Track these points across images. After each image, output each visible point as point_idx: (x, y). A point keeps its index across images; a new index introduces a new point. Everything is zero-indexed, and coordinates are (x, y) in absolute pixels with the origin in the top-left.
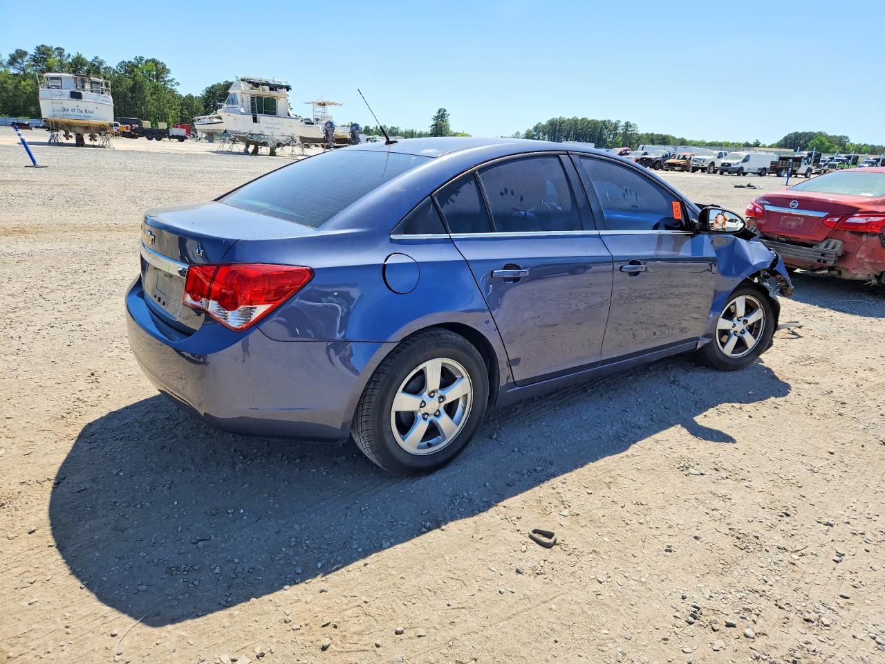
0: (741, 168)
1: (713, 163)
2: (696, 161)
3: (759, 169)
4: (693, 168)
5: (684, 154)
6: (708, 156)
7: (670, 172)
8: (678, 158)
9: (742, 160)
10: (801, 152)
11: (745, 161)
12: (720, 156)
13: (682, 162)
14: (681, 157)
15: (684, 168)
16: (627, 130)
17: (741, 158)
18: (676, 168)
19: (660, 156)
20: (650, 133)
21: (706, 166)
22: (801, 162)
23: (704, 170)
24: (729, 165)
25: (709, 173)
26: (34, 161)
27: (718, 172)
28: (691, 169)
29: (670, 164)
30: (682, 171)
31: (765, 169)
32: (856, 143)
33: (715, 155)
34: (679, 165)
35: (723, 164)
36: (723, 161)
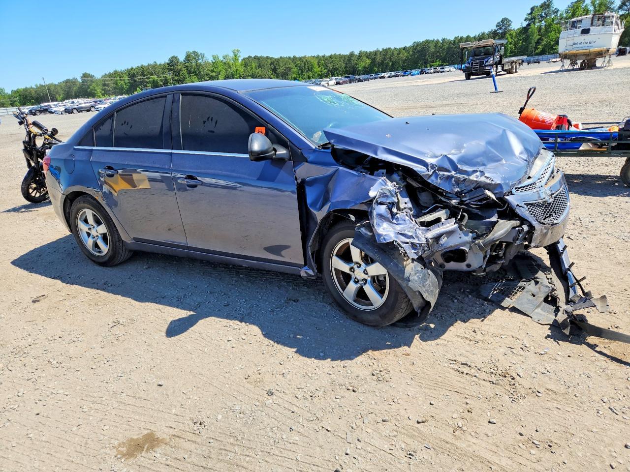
26: (496, 88)
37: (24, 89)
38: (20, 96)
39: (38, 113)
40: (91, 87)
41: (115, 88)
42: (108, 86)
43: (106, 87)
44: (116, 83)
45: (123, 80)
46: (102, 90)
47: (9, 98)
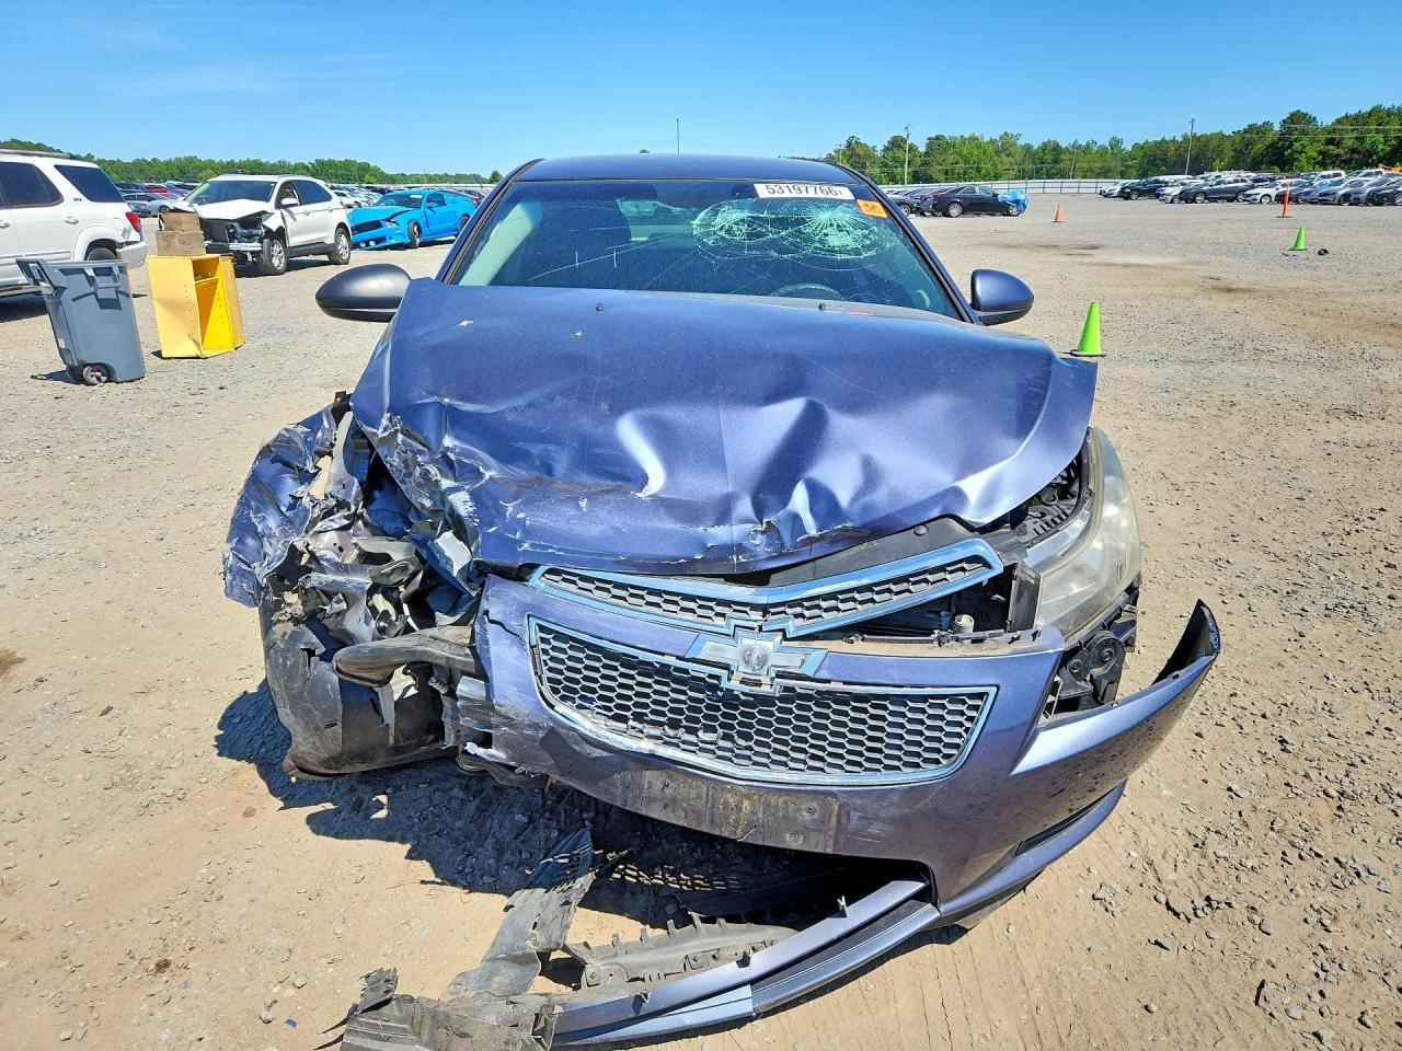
37: (1156, 143)
38: (1145, 155)
39: (1134, 197)
40: (1296, 145)
41: (1353, 151)
42: (1338, 144)
43: (1331, 147)
44: (1360, 139)
45: (1383, 131)
46: (1320, 153)
47: (1122, 160)
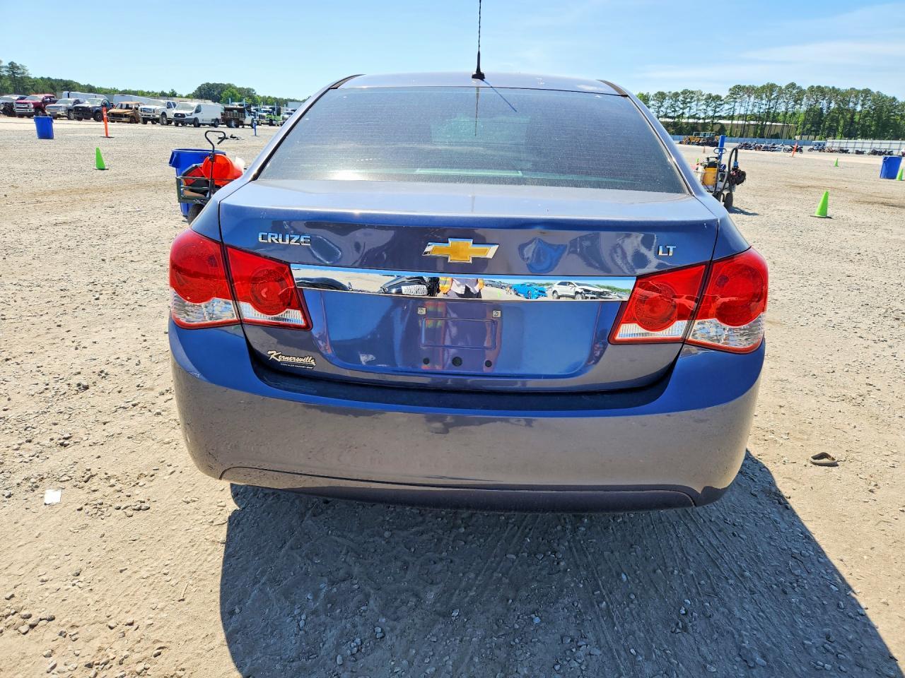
0: (196, 119)
1: (164, 114)
2: (145, 111)
3: (213, 120)
4: (144, 118)
5: (128, 103)
6: (158, 106)
7: (116, 123)
8: (121, 108)
9: (194, 110)
10: (233, 103)
11: (197, 111)
12: (169, 106)
13: (128, 112)
14: (124, 107)
15: (133, 119)
16: (14, 73)
17: (193, 108)
18: (124, 119)
19: (98, 104)
20: (46, 77)
21: (158, 116)
22: (244, 112)
23: (155, 121)
24: (183, 115)
25: (163, 124)
27: (173, 123)
28: (141, 120)
29: (114, 115)
30: (131, 122)
31: (217, 120)
32: (262, 96)
33: (164, 105)
34: (126, 116)
35: (176, 115)
36: (175, 111)
